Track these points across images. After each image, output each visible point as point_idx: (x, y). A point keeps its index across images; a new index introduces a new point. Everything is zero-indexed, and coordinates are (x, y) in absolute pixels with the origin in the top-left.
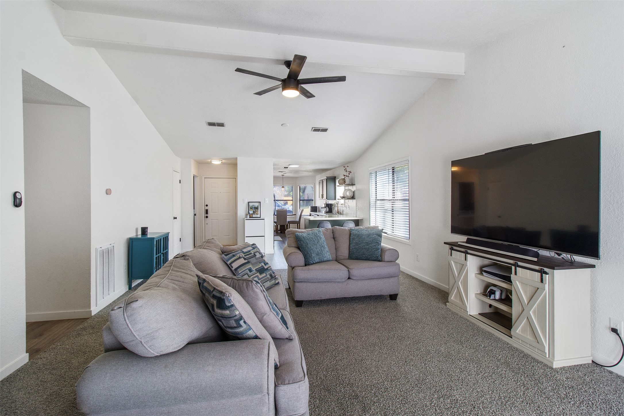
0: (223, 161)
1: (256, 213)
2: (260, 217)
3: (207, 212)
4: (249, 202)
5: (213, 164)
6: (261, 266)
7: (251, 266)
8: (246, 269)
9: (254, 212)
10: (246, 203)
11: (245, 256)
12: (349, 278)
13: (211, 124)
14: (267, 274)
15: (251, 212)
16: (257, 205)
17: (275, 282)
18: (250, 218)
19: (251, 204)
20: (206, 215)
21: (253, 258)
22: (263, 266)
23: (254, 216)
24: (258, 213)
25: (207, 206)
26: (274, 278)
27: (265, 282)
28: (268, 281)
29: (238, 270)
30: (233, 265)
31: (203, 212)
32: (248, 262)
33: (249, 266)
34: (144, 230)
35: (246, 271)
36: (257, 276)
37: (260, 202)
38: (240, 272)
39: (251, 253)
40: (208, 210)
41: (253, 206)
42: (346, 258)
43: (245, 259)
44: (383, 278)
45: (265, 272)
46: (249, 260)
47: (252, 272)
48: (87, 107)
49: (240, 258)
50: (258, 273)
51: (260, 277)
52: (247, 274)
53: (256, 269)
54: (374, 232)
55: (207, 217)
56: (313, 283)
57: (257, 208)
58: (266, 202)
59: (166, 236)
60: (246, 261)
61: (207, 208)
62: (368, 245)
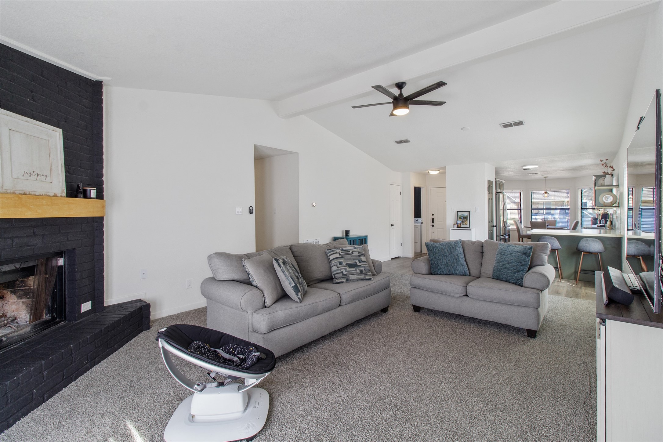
0: (440, 171)
1: (465, 223)
2: (469, 228)
3: (433, 221)
4: (457, 212)
5: (431, 174)
6: (354, 262)
7: (342, 261)
8: (337, 262)
9: (462, 221)
10: (455, 212)
11: (341, 252)
12: (467, 296)
13: (399, 142)
14: (358, 269)
15: (459, 222)
16: (466, 215)
17: (365, 277)
18: (457, 227)
19: (459, 214)
20: (432, 224)
21: (349, 255)
22: (357, 263)
23: (462, 226)
24: (466, 223)
25: (433, 215)
26: (364, 274)
27: (351, 275)
28: (356, 274)
29: (332, 261)
30: (330, 257)
31: (430, 221)
32: (342, 257)
33: (342, 260)
34: (347, 232)
35: (337, 263)
36: (345, 269)
37: (470, 212)
38: (333, 263)
39: (350, 251)
40: (433, 219)
41: (462, 216)
42: (489, 277)
43: (340, 254)
44: (510, 305)
45: (355, 267)
46: (343, 256)
47: (342, 265)
48: (296, 153)
49: (336, 253)
50: (347, 266)
51: (348, 270)
52: (337, 265)
53: (346, 264)
54: (519, 249)
55: (433, 226)
56: (427, 291)
57: (466, 218)
58: (476, 212)
59: (365, 238)
60: (341, 256)
61: (433, 217)
62: (508, 264)
